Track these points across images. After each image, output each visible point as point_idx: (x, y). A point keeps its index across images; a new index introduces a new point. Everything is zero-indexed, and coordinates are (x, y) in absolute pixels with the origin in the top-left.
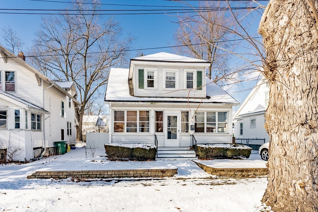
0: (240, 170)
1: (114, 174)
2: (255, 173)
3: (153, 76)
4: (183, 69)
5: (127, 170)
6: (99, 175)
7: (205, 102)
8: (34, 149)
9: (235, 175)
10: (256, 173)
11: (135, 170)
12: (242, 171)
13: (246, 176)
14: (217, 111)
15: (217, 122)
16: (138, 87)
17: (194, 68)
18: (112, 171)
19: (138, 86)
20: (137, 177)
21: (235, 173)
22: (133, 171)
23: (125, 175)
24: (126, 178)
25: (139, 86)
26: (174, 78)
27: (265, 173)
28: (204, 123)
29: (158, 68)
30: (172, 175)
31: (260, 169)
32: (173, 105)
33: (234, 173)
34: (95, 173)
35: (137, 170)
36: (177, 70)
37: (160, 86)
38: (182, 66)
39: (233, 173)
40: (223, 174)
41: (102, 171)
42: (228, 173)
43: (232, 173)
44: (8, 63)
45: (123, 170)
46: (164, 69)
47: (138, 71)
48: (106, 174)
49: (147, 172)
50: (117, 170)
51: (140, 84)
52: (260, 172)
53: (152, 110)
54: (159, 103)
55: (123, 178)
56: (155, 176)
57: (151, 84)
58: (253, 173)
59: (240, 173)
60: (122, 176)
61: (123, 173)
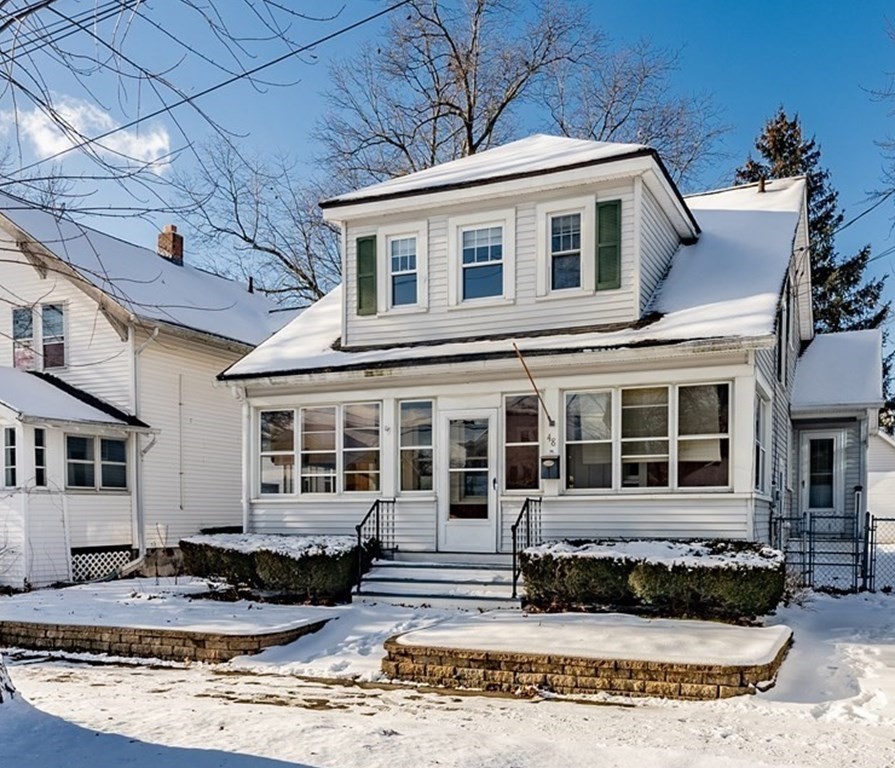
0: (475, 656)
1: (63, 638)
2: (549, 676)
3: (413, 258)
4: (532, 204)
5: (96, 627)
6: (24, 637)
7: (593, 348)
8: (75, 551)
9: (458, 678)
10: (557, 679)
11: (116, 628)
12: (490, 662)
13: (505, 686)
14: (674, 384)
15: (673, 436)
16: (355, 312)
17: (582, 190)
18: (58, 626)
19: (355, 305)
20: (118, 653)
21: (459, 670)
22: (112, 630)
23: (87, 645)
24: (88, 654)
25: (360, 306)
26: (497, 252)
27: (598, 682)
28: (611, 444)
29: (432, 219)
30: (225, 656)
31: (571, 661)
32: (468, 374)
33: (455, 672)
34: (17, 630)
35: (122, 629)
36: (509, 213)
37: (437, 297)
38: (529, 194)
39: (450, 669)
40: (407, 671)
41: (33, 624)
42: (429, 668)
43: (447, 669)
44: (48, 279)
45: (85, 627)
46: (454, 221)
47: (355, 244)
48: (42, 635)
49: (149, 640)
50: (72, 626)
51: (364, 300)
52: (574, 674)
53: (388, 399)
54: (396, 371)
55: (79, 652)
56: (173, 655)
57: (404, 290)
58: (539, 677)
59: (481, 671)
60: (79, 647)
61: (85, 635)
